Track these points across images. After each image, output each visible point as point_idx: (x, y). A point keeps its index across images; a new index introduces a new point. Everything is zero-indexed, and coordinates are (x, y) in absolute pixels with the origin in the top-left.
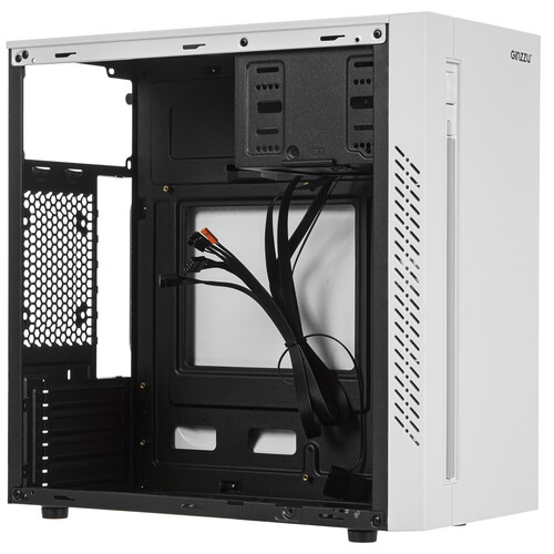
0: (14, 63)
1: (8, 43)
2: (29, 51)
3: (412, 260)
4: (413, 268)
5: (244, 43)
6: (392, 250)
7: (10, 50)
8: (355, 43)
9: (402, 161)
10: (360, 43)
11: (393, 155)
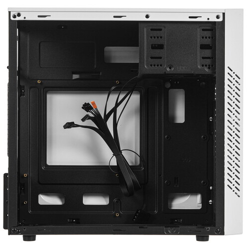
0: (12, 19)
1: (9, 8)
2: (21, 13)
3: (236, 116)
4: (236, 120)
5: (147, 16)
6: (226, 112)
7: (10, 12)
8: (207, 20)
9: (231, 73)
10: (209, 20)
11: (227, 70)
